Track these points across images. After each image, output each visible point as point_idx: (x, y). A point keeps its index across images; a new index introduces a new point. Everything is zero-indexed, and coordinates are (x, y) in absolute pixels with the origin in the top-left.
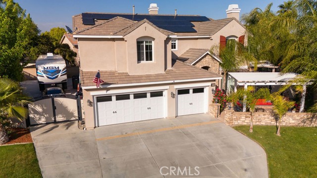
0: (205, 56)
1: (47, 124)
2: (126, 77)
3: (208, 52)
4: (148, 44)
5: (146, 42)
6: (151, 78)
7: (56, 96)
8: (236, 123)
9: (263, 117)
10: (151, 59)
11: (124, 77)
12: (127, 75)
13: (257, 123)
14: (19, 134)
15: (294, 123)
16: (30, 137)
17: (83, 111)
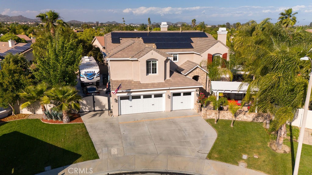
0: (196, 68)
1: (90, 112)
2: (139, 85)
3: (198, 66)
4: (154, 63)
5: (152, 61)
6: (155, 85)
7: (96, 95)
8: (208, 117)
9: (226, 114)
10: (156, 73)
11: (137, 84)
12: (139, 83)
13: (223, 118)
14: (75, 117)
15: (247, 119)
16: (81, 119)
17: (111, 105)
